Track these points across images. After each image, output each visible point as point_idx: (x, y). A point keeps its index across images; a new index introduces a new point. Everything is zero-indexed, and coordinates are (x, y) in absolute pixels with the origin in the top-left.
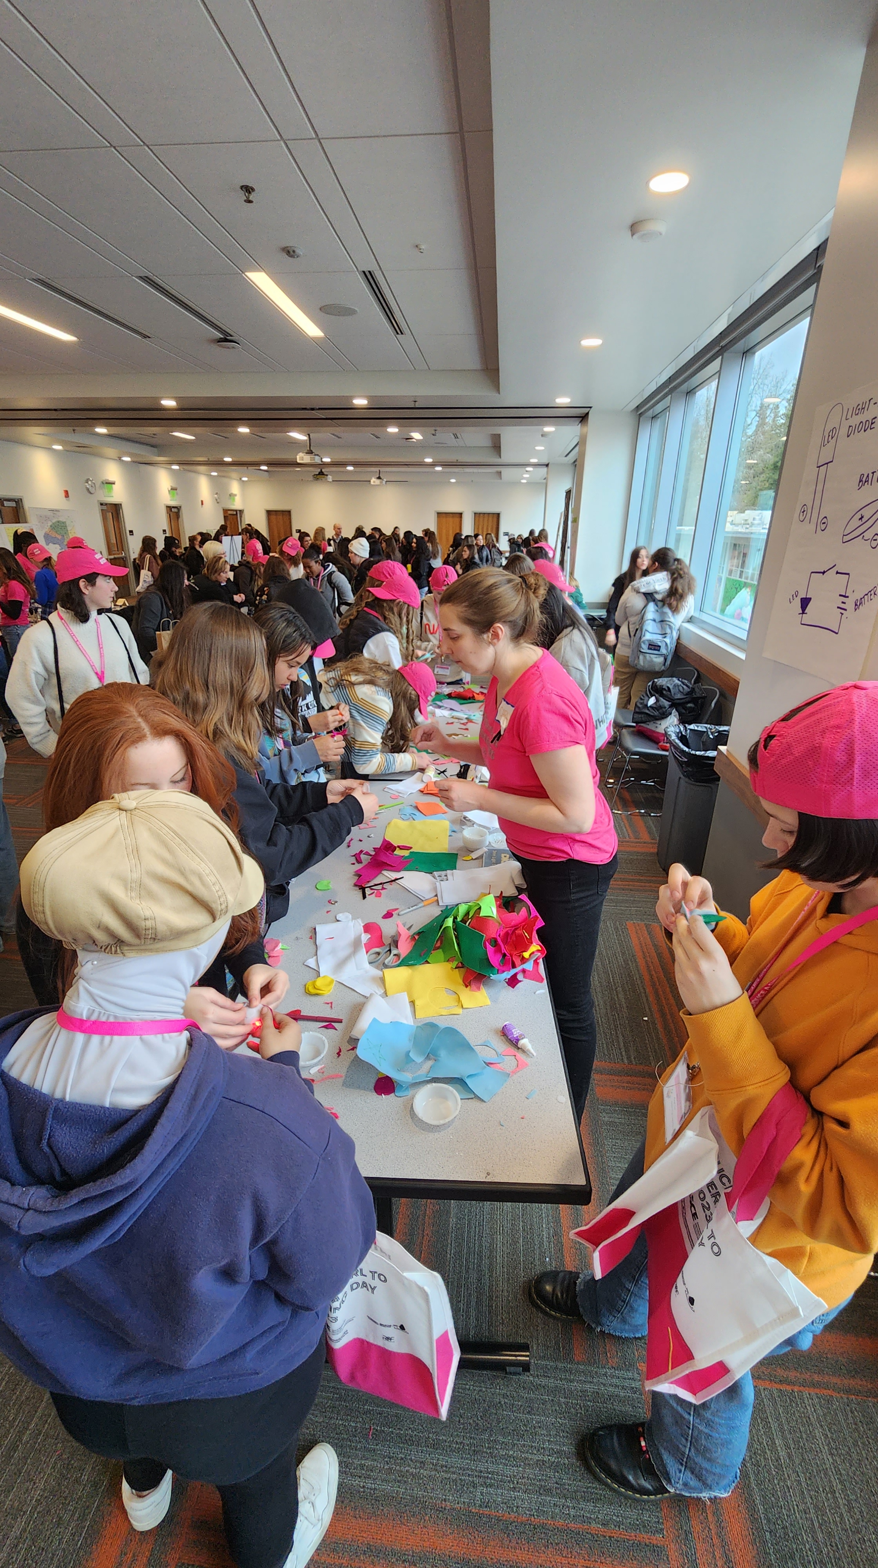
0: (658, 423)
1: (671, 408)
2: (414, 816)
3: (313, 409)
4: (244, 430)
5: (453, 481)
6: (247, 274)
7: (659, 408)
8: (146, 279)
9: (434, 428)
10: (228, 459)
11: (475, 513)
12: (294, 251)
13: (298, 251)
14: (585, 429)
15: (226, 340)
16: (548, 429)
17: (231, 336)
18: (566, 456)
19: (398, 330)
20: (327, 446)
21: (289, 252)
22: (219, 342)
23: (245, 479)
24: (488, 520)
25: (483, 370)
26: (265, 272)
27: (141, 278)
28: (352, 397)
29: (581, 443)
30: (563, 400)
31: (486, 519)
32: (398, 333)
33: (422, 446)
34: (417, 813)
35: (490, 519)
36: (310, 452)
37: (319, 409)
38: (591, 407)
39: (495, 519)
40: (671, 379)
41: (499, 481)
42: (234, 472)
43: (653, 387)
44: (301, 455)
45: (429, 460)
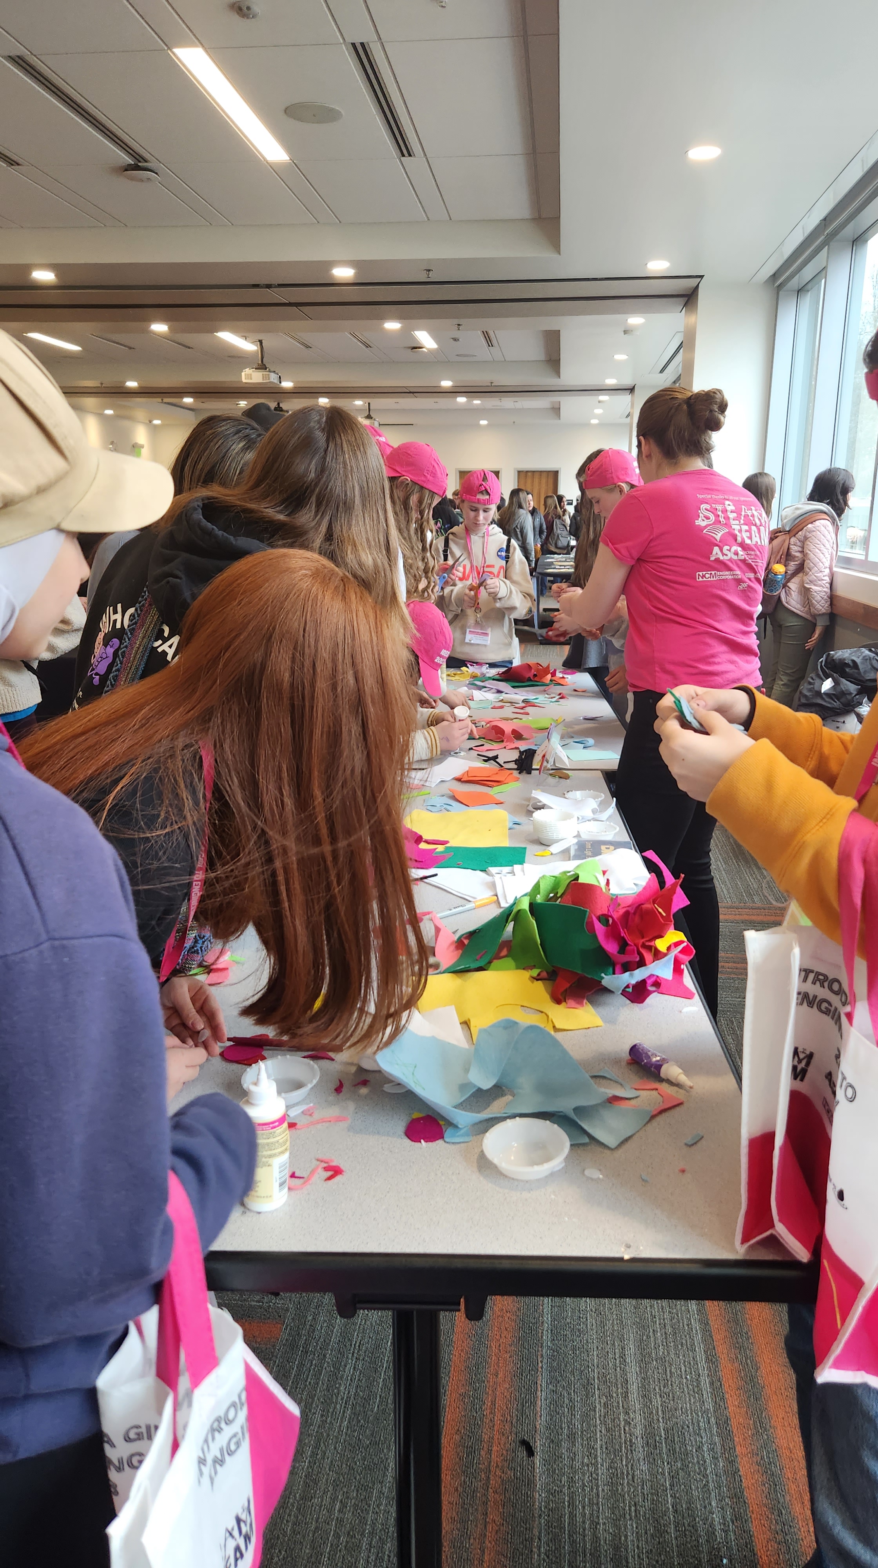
0: (807, 300)
1: (829, 269)
2: (448, 807)
3: (269, 286)
4: (160, 328)
5: (484, 422)
6: (176, 50)
7: (808, 272)
8: (19, 61)
9: (456, 321)
10: (132, 384)
11: (519, 472)
12: (248, 8)
13: (256, 9)
14: (692, 319)
15: (136, 168)
16: (635, 320)
17: (146, 161)
18: (662, 371)
19: (404, 148)
20: (288, 361)
21: (240, 9)
22: (126, 170)
23: (157, 422)
24: (540, 483)
25: (534, 219)
26: (203, 46)
27: (11, 59)
28: (330, 264)
29: (686, 345)
30: (658, 266)
31: (536, 481)
32: (403, 155)
33: (437, 361)
34: (454, 803)
35: (544, 481)
36: (262, 367)
37: (280, 286)
38: (702, 277)
39: (551, 481)
40: (826, 221)
41: (557, 421)
42: (140, 408)
43: (797, 238)
44: (247, 371)
45: (446, 384)
